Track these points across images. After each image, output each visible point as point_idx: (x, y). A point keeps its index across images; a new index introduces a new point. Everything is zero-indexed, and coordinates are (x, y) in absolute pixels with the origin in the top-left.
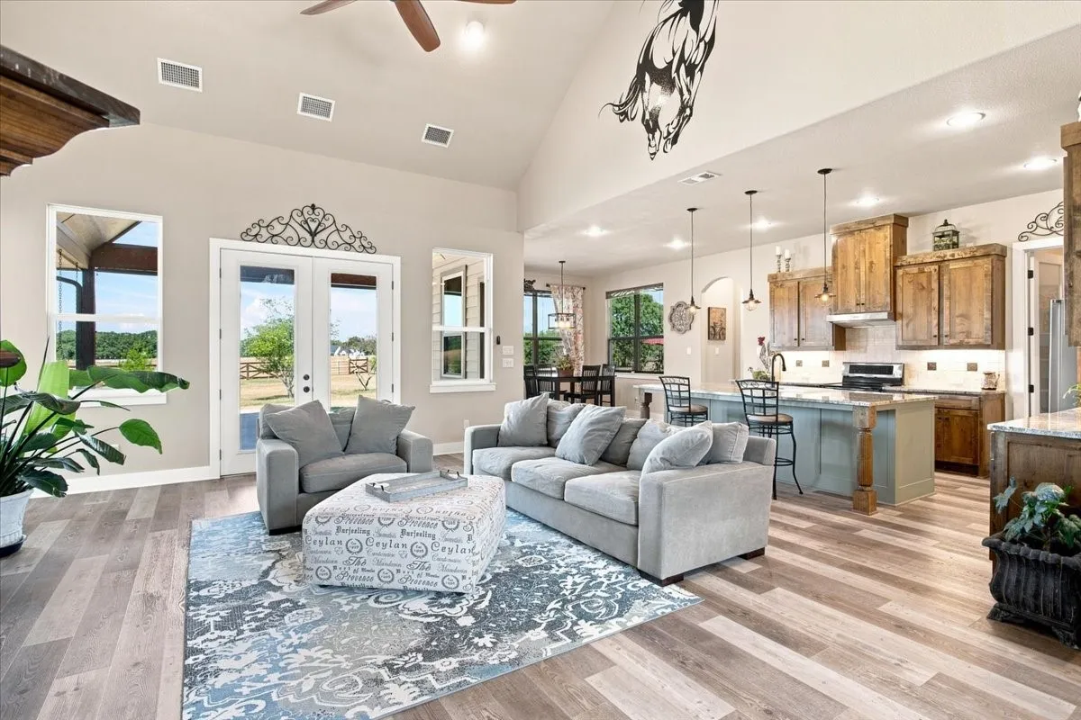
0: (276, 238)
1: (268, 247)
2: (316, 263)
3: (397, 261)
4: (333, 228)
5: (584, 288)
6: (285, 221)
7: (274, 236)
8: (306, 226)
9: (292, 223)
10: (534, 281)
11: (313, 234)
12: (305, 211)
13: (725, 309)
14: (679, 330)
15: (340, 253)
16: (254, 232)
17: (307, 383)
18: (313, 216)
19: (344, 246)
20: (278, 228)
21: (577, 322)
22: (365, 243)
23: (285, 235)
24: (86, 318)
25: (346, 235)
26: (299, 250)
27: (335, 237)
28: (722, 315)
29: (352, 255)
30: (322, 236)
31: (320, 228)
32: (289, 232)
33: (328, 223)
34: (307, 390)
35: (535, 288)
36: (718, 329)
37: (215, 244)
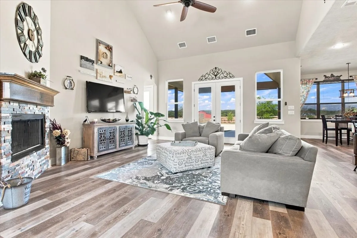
0: (206, 79)
1: (205, 81)
2: (216, 85)
3: (241, 79)
4: (221, 73)
6: (209, 74)
7: (206, 78)
8: (214, 74)
9: (211, 74)
10: (341, 76)
11: (216, 76)
12: (214, 70)
15: (224, 80)
16: (201, 78)
17: (214, 119)
18: (216, 71)
19: (224, 78)
20: (207, 76)
22: (231, 75)
23: (208, 78)
25: (225, 75)
26: (212, 81)
27: (222, 75)
29: (227, 80)
30: (218, 76)
31: (218, 74)
32: (210, 76)
33: (219, 72)
37: (193, 83)
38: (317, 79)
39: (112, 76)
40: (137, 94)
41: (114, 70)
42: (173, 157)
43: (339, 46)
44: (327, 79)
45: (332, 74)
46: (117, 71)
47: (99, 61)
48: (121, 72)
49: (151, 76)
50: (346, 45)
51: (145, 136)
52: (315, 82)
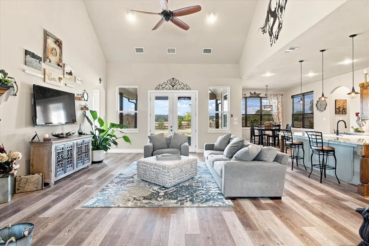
0: (163, 89)
1: (162, 91)
2: (174, 94)
3: (197, 92)
4: (178, 84)
5: (282, 95)
6: (166, 84)
7: (163, 88)
8: (171, 84)
9: (168, 84)
10: (260, 94)
11: (173, 86)
12: (171, 80)
13: (346, 100)
14: (320, 110)
15: (181, 91)
16: (158, 87)
17: (172, 129)
18: (173, 81)
19: (181, 89)
20: (164, 85)
21: (279, 108)
22: (187, 87)
23: (166, 87)
24: (121, 112)
25: (182, 86)
26: (169, 91)
27: (179, 86)
28: (344, 103)
29: (184, 91)
30: (176, 86)
31: (175, 84)
32: (167, 86)
33: (177, 83)
34: (171, 130)
35: (261, 96)
36: (341, 110)
37: (149, 91)
38: (245, 95)
39: (61, 79)
40: (87, 101)
41: (64, 71)
42: (168, 172)
43: (268, 74)
44: (252, 95)
45: (255, 92)
46: (67, 73)
47: (48, 58)
48: (70, 74)
49: (100, 80)
50: (272, 74)
51: (103, 150)
52: (244, 97)
